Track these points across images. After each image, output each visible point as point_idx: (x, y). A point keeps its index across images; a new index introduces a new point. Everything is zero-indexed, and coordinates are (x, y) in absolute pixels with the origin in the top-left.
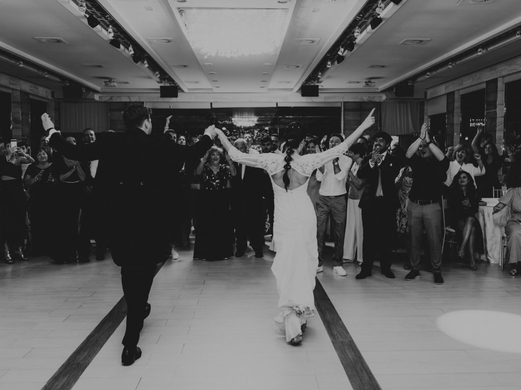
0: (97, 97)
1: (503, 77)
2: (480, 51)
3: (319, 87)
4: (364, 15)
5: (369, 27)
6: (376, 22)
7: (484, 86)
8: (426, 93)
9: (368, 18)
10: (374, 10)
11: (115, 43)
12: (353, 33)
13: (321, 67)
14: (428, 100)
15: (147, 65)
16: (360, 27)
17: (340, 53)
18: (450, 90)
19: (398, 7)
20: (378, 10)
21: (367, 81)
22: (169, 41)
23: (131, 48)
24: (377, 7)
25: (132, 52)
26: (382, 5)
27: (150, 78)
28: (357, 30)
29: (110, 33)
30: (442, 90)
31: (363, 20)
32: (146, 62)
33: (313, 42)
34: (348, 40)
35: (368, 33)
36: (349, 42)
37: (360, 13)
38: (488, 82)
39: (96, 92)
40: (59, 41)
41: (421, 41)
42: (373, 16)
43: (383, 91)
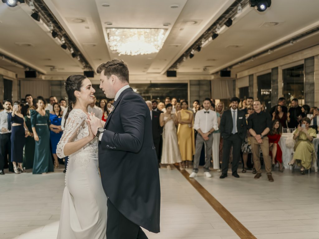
0: (43, 77)
1: (281, 66)
2: (270, 52)
3: (177, 72)
4: (208, 32)
5: (211, 39)
6: (215, 36)
7: (270, 71)
8: (236, 75)
9: (210, 34)
10: (215, 29)
11: (64, 46)
12: (201, 41)
13: (180, 60)
14: (238, 79)
15: (79, 59)
16: (205, 38)
17: (192, 53)
18: (251, 73)
19: (228, 28)
20: (217, 30)
21: (204, 68)
22: (94, 45)
23: (72, 49)
24: (216, 28)
25: (72, 52)
26: (219, 27)
27: (78, 66)
28: (203, 40)
29: (63, 41)
30: (246, 73)
31: (207, 35)
32: (78, 57)
33: (177, 46)
34: (197, 45)
35: (209, 42)
36: (197, 47)
37: (206, 31)
38: (273, 69)
39: (43, 74)
40: (29, 45)
41: (237, 46)
42: (213, 33)
43: (213, 74)
